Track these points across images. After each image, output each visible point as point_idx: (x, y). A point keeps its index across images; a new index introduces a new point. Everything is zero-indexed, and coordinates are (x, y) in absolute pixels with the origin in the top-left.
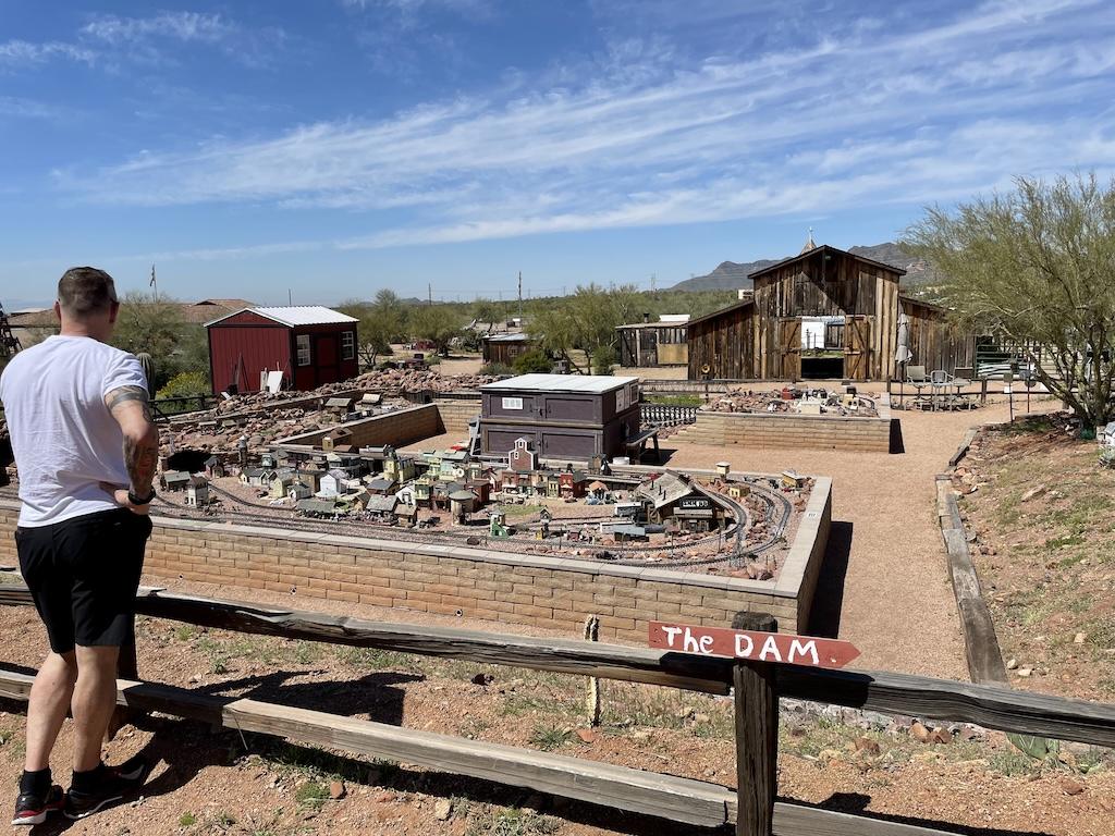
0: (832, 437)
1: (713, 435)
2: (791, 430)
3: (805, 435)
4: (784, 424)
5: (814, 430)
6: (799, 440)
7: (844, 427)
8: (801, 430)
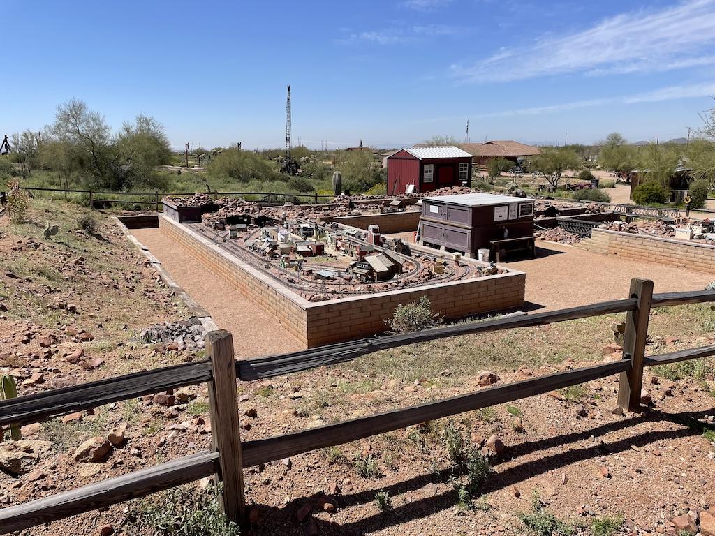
0: (684, 258)
1: (601, 246)
2: (654, 249)
3: (664, 254)
4: (650, 244)
5: (670, 251)
6: (659, 257)
7: (694, 251)
8: (662, 250)
